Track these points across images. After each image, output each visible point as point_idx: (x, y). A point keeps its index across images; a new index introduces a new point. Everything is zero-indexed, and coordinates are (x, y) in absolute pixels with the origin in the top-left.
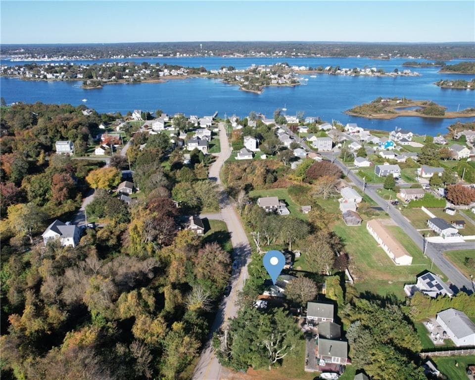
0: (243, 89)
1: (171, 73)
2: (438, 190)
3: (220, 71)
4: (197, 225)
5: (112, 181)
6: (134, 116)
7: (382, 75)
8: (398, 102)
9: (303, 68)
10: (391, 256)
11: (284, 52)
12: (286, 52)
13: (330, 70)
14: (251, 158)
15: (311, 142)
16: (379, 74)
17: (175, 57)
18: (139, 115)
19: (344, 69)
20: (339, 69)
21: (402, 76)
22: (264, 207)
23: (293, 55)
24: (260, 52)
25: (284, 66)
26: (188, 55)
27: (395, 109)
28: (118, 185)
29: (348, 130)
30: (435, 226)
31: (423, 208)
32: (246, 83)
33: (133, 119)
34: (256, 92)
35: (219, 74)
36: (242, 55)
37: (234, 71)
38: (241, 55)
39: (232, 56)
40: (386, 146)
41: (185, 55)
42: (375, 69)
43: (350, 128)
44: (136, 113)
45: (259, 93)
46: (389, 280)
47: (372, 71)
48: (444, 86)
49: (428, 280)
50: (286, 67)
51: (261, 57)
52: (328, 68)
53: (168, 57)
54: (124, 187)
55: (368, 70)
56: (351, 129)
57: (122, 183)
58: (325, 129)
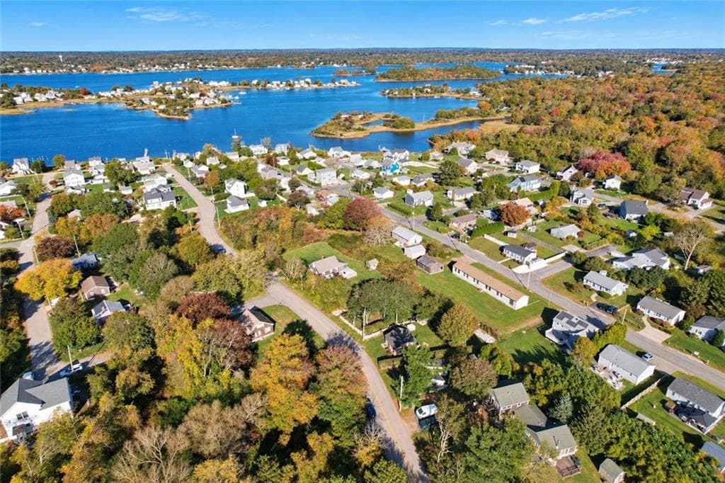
0: (161, 114)
1: (36, 98)
2: (482, 212)
3: (113, 92)
4: (264, 321)
5: (68, 282)
6: (15, 168)
7: (320, 87)
8: (360, 116)
9: (223, 83)
10: (506, 301)
11: (186, 63)
12: (188, 64)
13: (258, 84)
14: (247, 207)
15: (306, 176)
16: (316, 86)
17: (23, 74)
18: (25, 167)
19: (274, 82)
20: (269, 83)
21: (340, 87)
22: (324, 273)
23: (200, 68)
24: (154, 66)
25: (197, 81)
26: (45, 71)
27: (363, 125)
28: (79, 285)
29: (333, 155)
30: (514, 254)
31: (486, 236)
32: (162, 107)
33: (16, 173)
34: (181, 117)
35: (114, 96)
36: (131, 69)
37: (134, 92)
38: (130, 71)
39: (115, 72)
40: (392, 171)
41: (39, 71)
42: (309, 80)
43: (335, 153)
44: (19, 163)
45: (187, 118)
46: (521, 330)
47: (308, 83)
48: (390, 95)
49: (566, 319)
50: (201, 83)
51: (158, 71)
52: (255, 82)
53: (11, 74)
54: (96, 287)
55: (302, 82)
56: (337, 154)
57: (84, 282)
58: (307, 157)
